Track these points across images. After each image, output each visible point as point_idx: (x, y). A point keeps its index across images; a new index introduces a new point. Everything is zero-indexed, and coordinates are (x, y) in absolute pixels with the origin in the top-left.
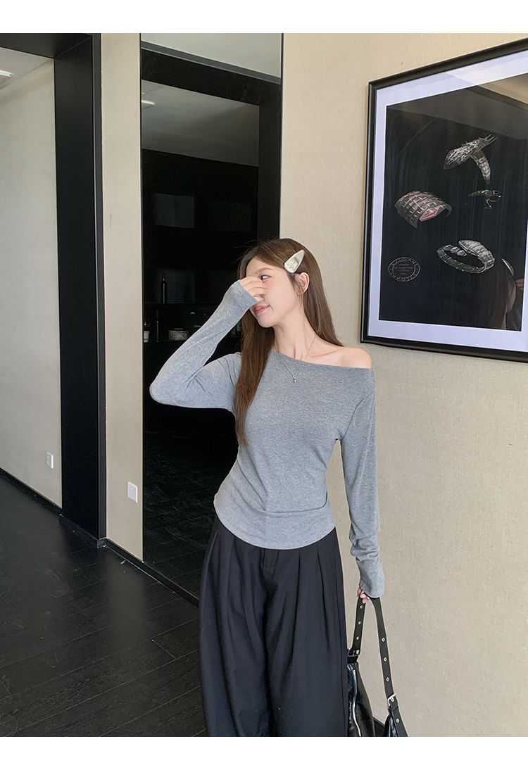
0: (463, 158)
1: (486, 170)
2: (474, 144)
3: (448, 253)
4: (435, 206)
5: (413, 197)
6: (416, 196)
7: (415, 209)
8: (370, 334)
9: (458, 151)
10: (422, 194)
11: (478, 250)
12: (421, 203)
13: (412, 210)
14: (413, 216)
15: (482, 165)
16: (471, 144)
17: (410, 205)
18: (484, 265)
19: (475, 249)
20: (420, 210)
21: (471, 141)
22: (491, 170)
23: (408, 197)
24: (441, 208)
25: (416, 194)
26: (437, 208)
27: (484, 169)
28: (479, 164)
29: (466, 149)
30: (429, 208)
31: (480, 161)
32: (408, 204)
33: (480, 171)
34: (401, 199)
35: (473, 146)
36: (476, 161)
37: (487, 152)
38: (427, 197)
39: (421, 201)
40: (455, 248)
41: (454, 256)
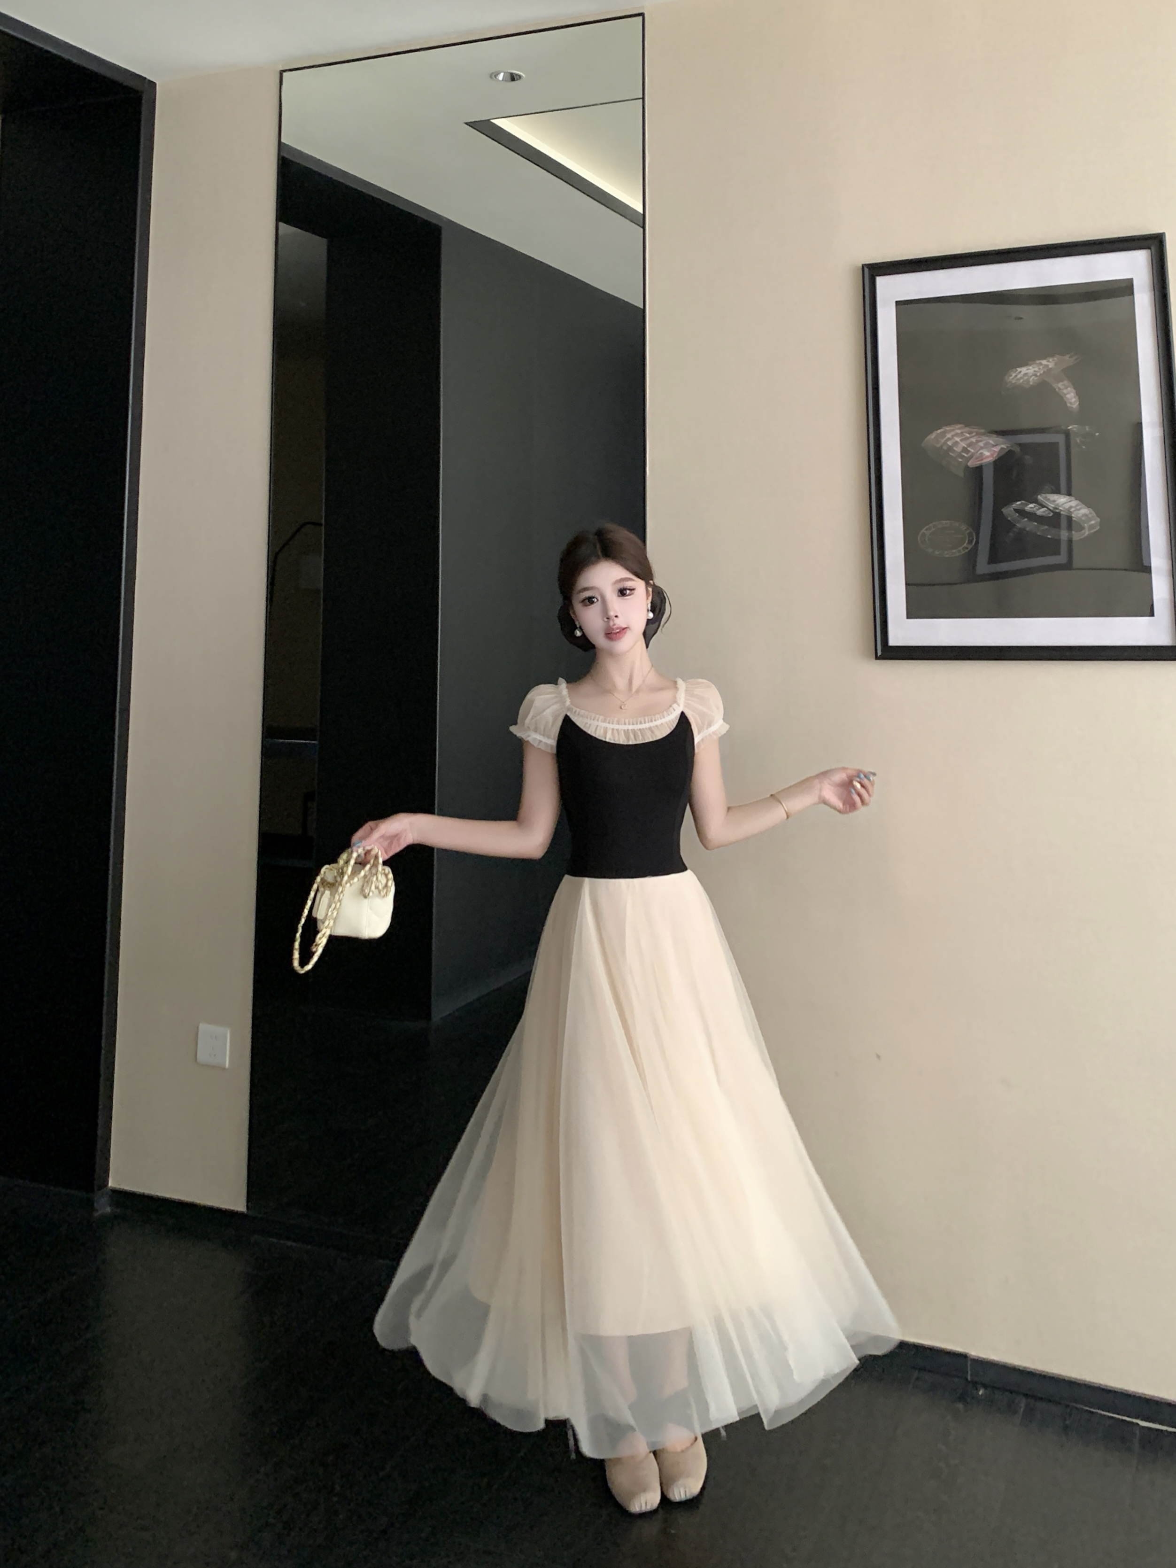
0: (1032, 380)
1: (1071, 397)
2: (1049, 363)
3: (1021, 513)
4: (994, 446)
5: (953, 433)
6: (959, 431)
7: (958, 449)
8: (892, 642)
9: (1024, 370)
10: (967, 429)
11: (1071, 507)
12: (968, 441)
13: (954, 451)
14: (958, 461)
15: (1065, 391)
16: (1044, 362)
17: (950, 443)
18: (1083, 528)
19: (1067, 506)
20: (968, 452)
21: (1044, 358)
22: (1079, 398)
23: (945, 433)
24: (1002, 448)
25: (958, 429)
26: (997, 449)
27: (1068, 396)
28: (1060, 389)
29: (1036, 369)
30: (982, 448)
31: (1060, 385)
32: (945, 443)
33: (1061, 399)
34: (933, 436)
35: (1047, 366)
36: (1055, 385)
37: (1069, 374)
38: (977, 434)
39: (967, 438)
40: (1032, 505)
41: (1032, 516)
